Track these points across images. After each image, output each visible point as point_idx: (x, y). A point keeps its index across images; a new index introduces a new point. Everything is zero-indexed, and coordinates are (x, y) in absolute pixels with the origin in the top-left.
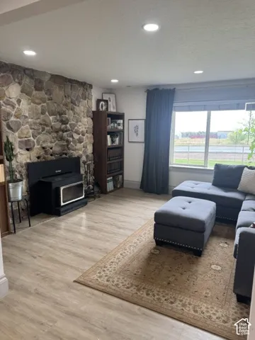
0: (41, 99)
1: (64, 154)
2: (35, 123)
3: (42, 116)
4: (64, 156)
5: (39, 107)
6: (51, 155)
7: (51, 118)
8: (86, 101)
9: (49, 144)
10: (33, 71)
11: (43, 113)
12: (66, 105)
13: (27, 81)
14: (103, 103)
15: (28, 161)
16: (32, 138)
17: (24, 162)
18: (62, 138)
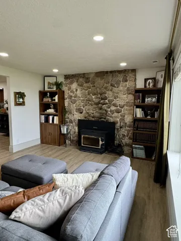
0: (88, 87)
1: (102, 118)
2: (84, 100)
3: (88, 96)
4: (102, 119)
5: (87, 91)
6: (93, 118)
7: (93, 97)
8: (127, 83)
9: (91, 111)
10: (84, 74)
11: (89, 94)
12: (106, 88)
13: (81, 80)
14: (151, 81)
15: (80, 118)
16: (82, 108)
17: (77, 118)
18: (101, 109)
